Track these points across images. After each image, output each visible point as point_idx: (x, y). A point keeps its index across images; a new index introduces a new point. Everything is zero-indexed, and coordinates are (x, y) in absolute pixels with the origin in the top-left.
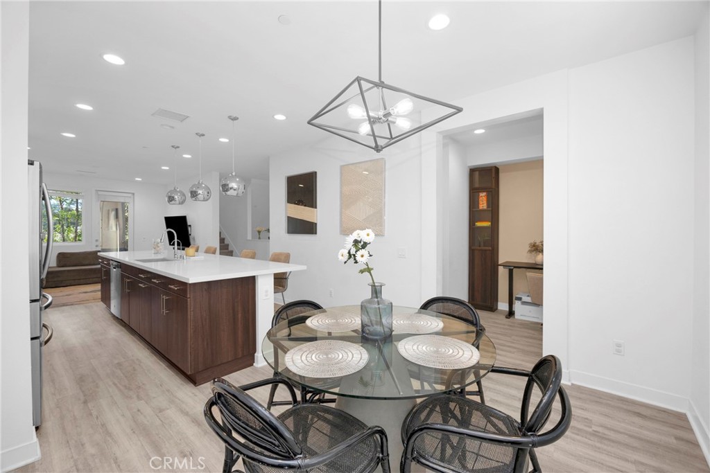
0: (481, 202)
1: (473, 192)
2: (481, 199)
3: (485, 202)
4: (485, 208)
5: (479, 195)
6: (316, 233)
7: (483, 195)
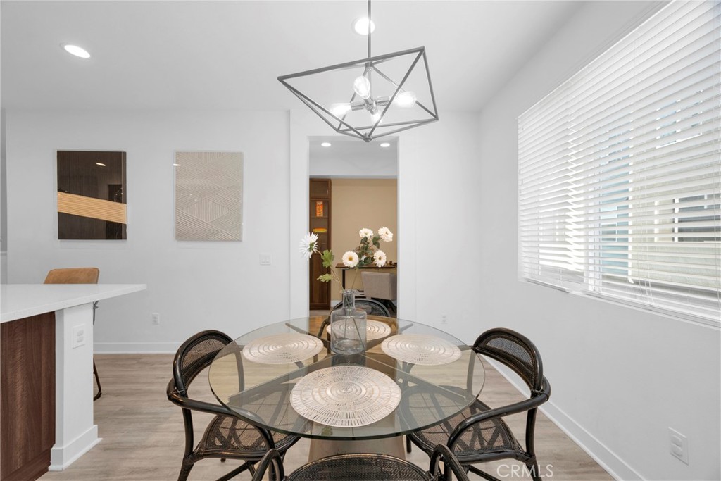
0: (318, 211)
1: (313, 200)
2: (318, 207)
3: (322, 210)
4: (322, 215)
5: (316, 204)
6: (125, 238)
7: (320, 203)
